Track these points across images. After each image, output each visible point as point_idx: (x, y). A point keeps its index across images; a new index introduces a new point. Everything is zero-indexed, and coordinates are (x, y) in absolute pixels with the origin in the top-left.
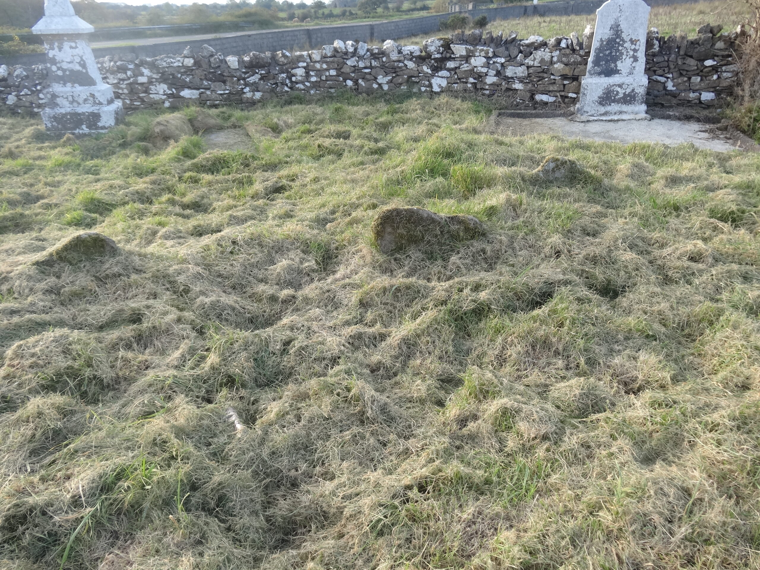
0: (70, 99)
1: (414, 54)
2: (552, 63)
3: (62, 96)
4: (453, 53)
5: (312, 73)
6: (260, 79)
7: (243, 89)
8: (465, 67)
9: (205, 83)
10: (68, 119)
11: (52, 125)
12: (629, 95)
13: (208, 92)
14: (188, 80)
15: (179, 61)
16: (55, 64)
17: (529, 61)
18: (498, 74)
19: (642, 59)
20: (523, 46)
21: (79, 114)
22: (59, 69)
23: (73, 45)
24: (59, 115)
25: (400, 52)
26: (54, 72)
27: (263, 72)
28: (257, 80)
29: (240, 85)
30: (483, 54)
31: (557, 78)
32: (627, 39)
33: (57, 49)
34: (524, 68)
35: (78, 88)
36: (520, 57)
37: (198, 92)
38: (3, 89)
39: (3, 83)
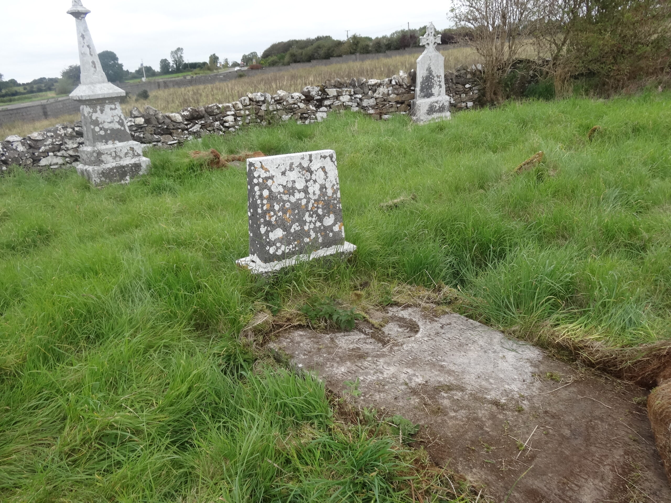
0: (114, 154)
1: (302, 98)
2: (388, 95)
3: (107, 153)
4: (328, 95)
5: (239, 119)
6: (201, 128)
7: (187, 137)
8: (337, 103)
9: (156, 137)
10: (115, 173)
11: (101, 181)
12: (441, 107)
13: (160, 144)
14: (142, 136)
15: (131, 121)
16: (98, 125)
17: (376, 95)
18: (358, 105)
19: (444, 86)
20: (370, 86)
21: (123, 167)
22: (101, 129)
23: (113, 106)
24: (106, 170)
25: (292, 98)
26: (97, 132)
27: (203, 122)
28: (199, 129)
29: (185, 134)
30: (348, 93)
31: (393, 103)
32: (435, 75)
33: (99, 112)
34: (373, 99)
35: (119, 144)
36: (370, 93)
37: (151, 145)
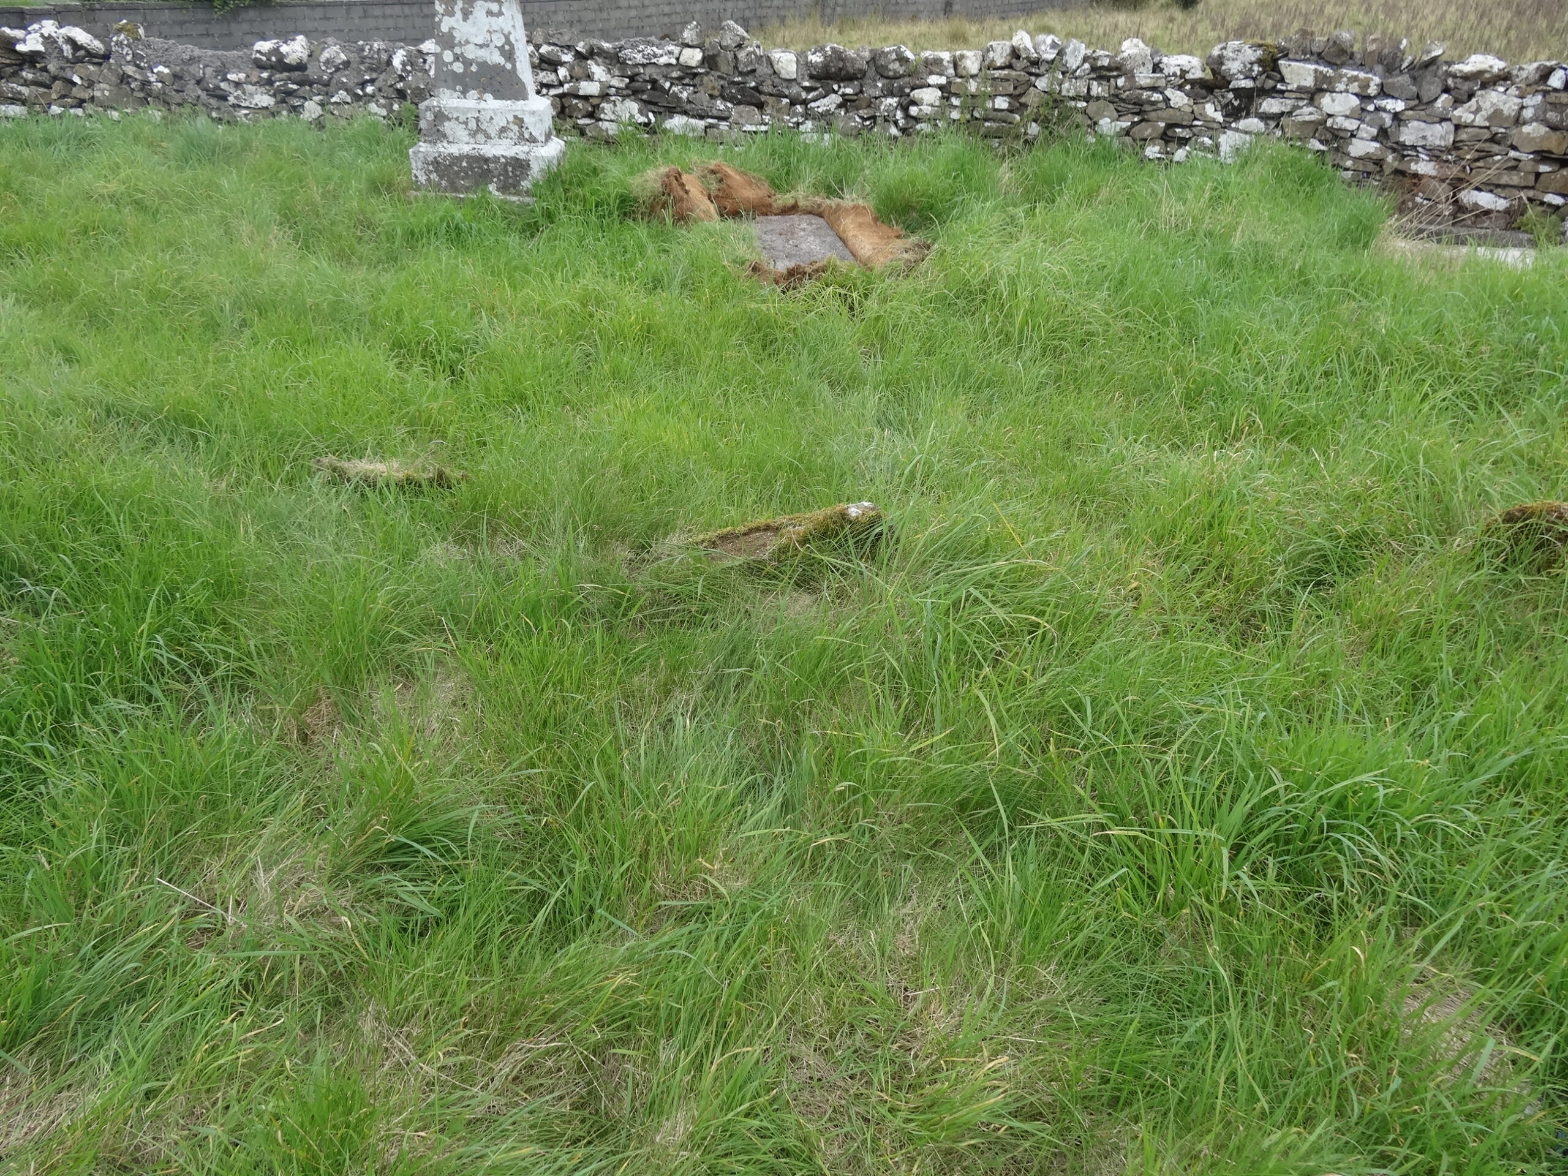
0: (473, 125)
1: (1189, 76)
2: (1518, 121)
3: (457, 119)
4: (1282, 80)
5: (955, 101)
6: (840, 106)
7: (798, 124)
8: (1307, 113)
9: (720, 104)
10: (462, 169)
11: (429, 180)
13: (724, 125)
14: (684, 95)
15: (670, 53)
16: (451, 47)
17: (1463, 114)
18: (1383, 135)
20: (1454, 76)
21: (486, 160)
22: (457, 58)
24: (445, 159)
25: (1157, 68)
26: (446, 64)
27: (849, 91)
29: (795, 115)
30: (1355, 87)
31: (1523, 157)
33: (459, 15)
34: (1448, 127)
35: (491, 103)
36: (1443, 101)
37: (701, 124)
38: (295, 87)
39: (297, 73)
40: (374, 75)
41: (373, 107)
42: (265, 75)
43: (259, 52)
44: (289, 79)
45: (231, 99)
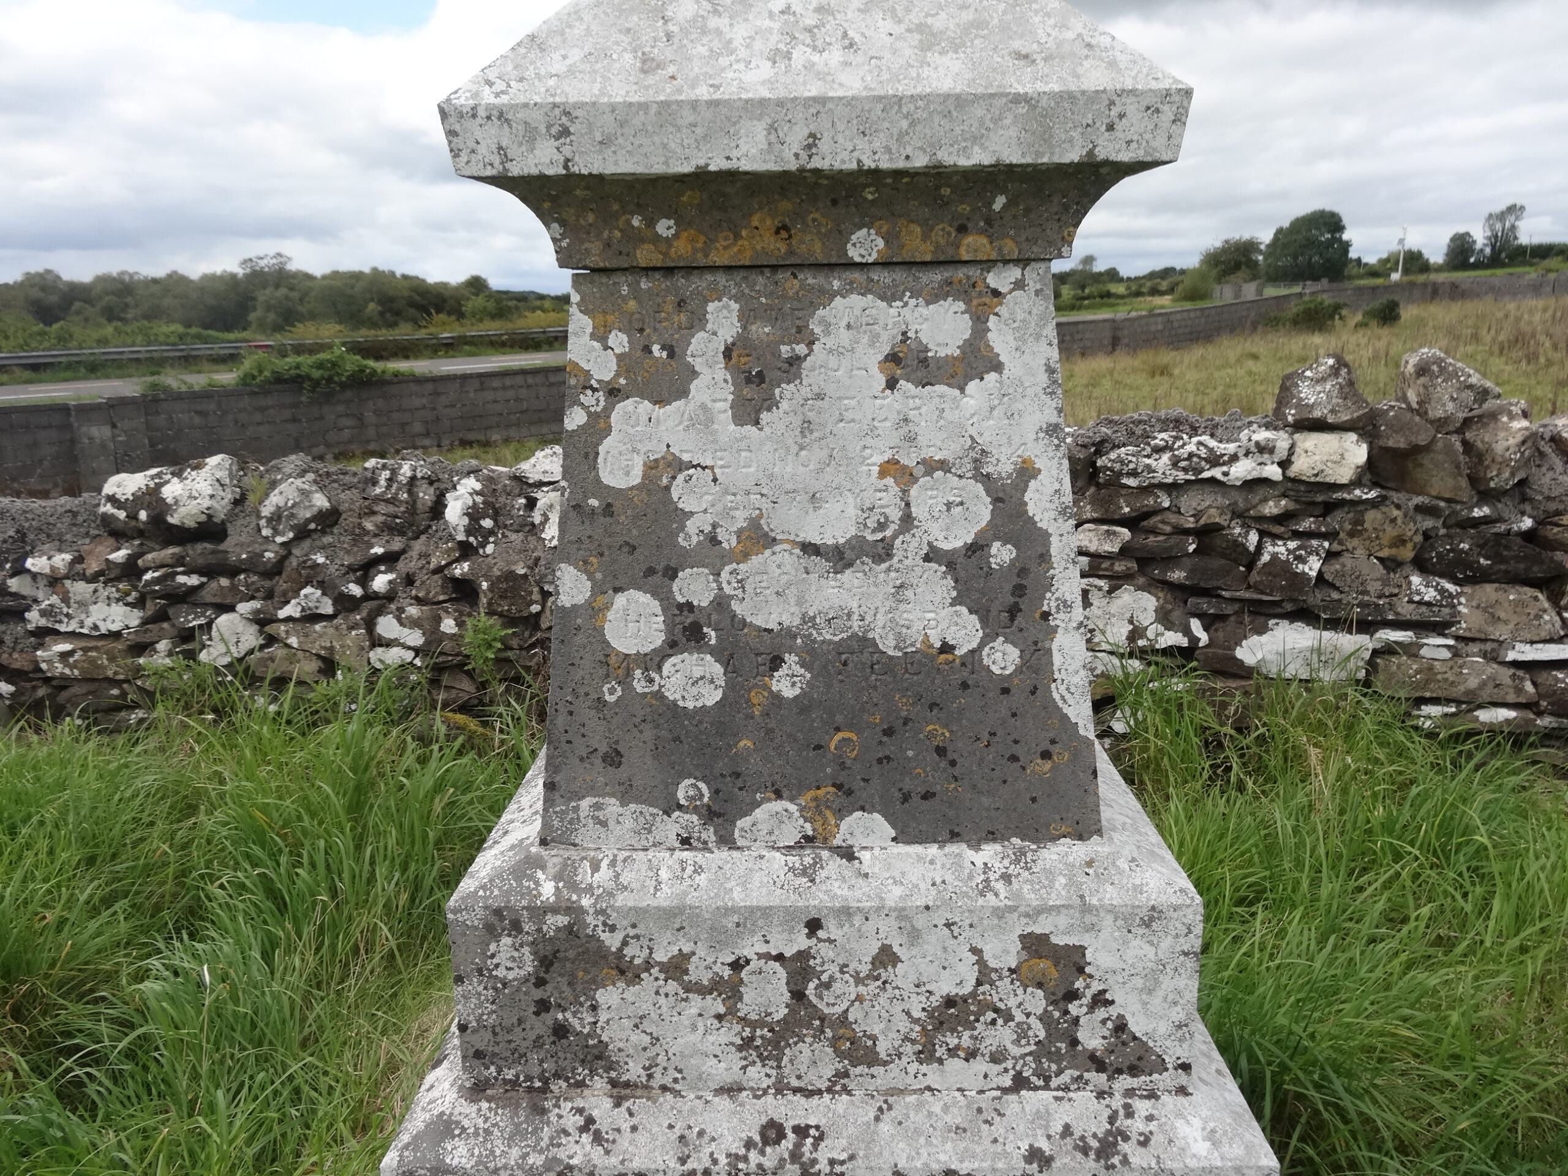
14: (1308, 565)
15: (1263, 449)
37: (1364, 643)
38: (194, 580)
39: (200, 547)
40: (397, 544)
41: (387, 626)
42: (120, 555)
43: (112, 499)
44: (179, 561)
45: (34, 618)
